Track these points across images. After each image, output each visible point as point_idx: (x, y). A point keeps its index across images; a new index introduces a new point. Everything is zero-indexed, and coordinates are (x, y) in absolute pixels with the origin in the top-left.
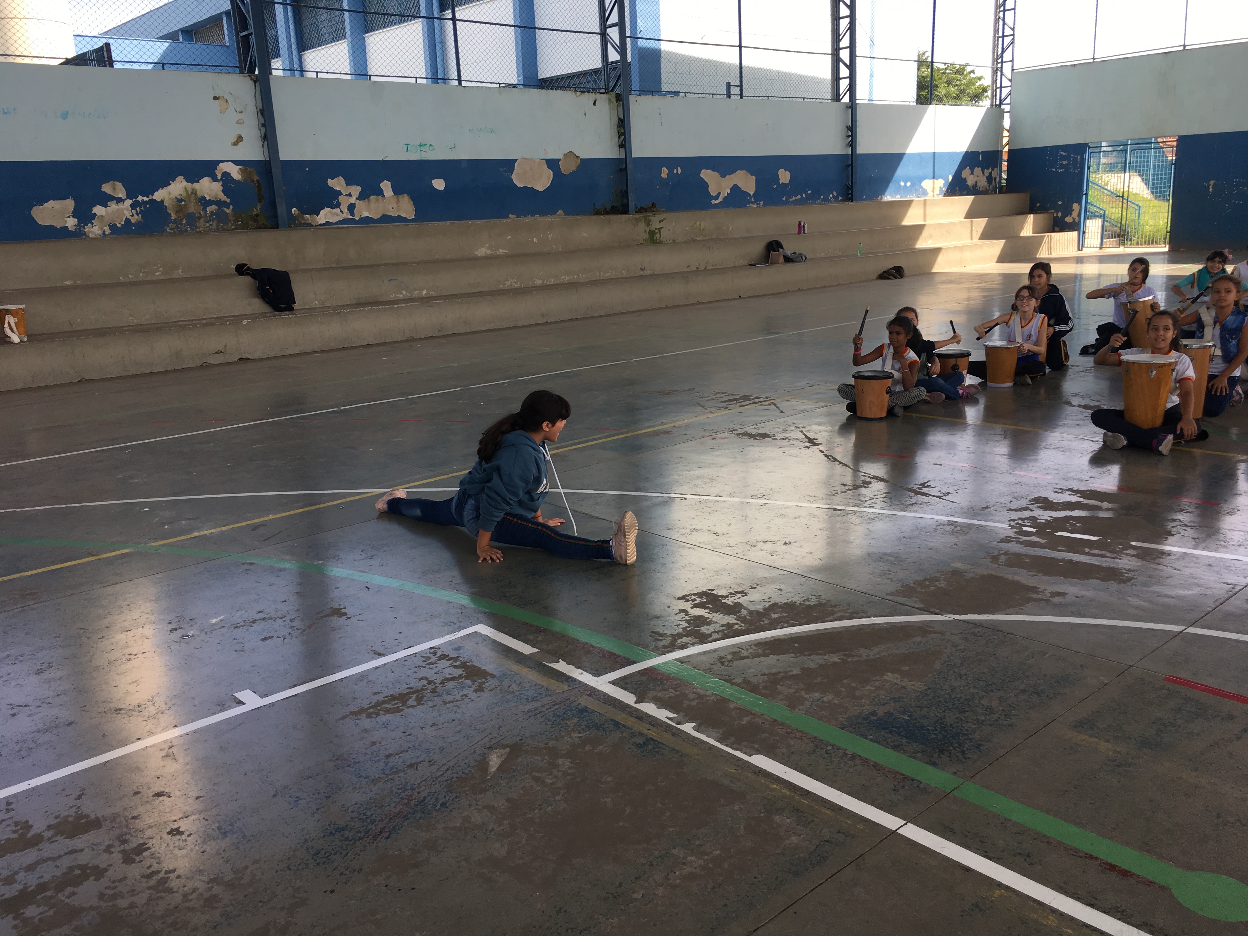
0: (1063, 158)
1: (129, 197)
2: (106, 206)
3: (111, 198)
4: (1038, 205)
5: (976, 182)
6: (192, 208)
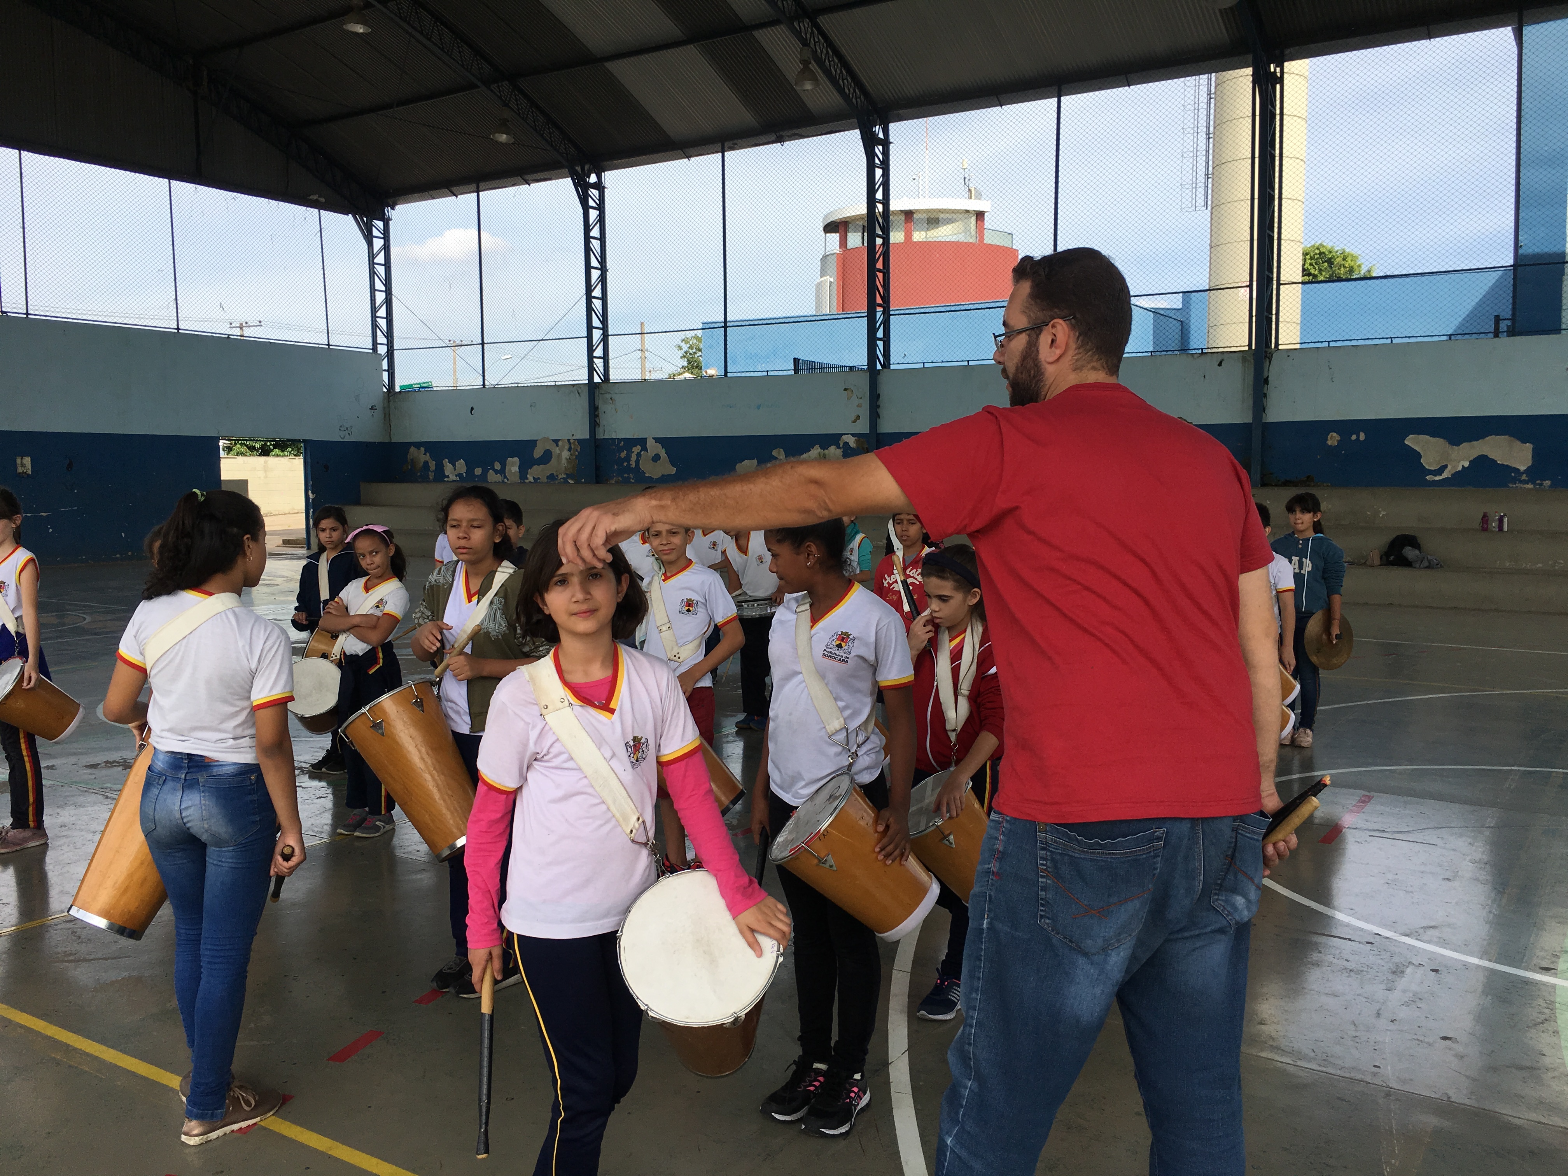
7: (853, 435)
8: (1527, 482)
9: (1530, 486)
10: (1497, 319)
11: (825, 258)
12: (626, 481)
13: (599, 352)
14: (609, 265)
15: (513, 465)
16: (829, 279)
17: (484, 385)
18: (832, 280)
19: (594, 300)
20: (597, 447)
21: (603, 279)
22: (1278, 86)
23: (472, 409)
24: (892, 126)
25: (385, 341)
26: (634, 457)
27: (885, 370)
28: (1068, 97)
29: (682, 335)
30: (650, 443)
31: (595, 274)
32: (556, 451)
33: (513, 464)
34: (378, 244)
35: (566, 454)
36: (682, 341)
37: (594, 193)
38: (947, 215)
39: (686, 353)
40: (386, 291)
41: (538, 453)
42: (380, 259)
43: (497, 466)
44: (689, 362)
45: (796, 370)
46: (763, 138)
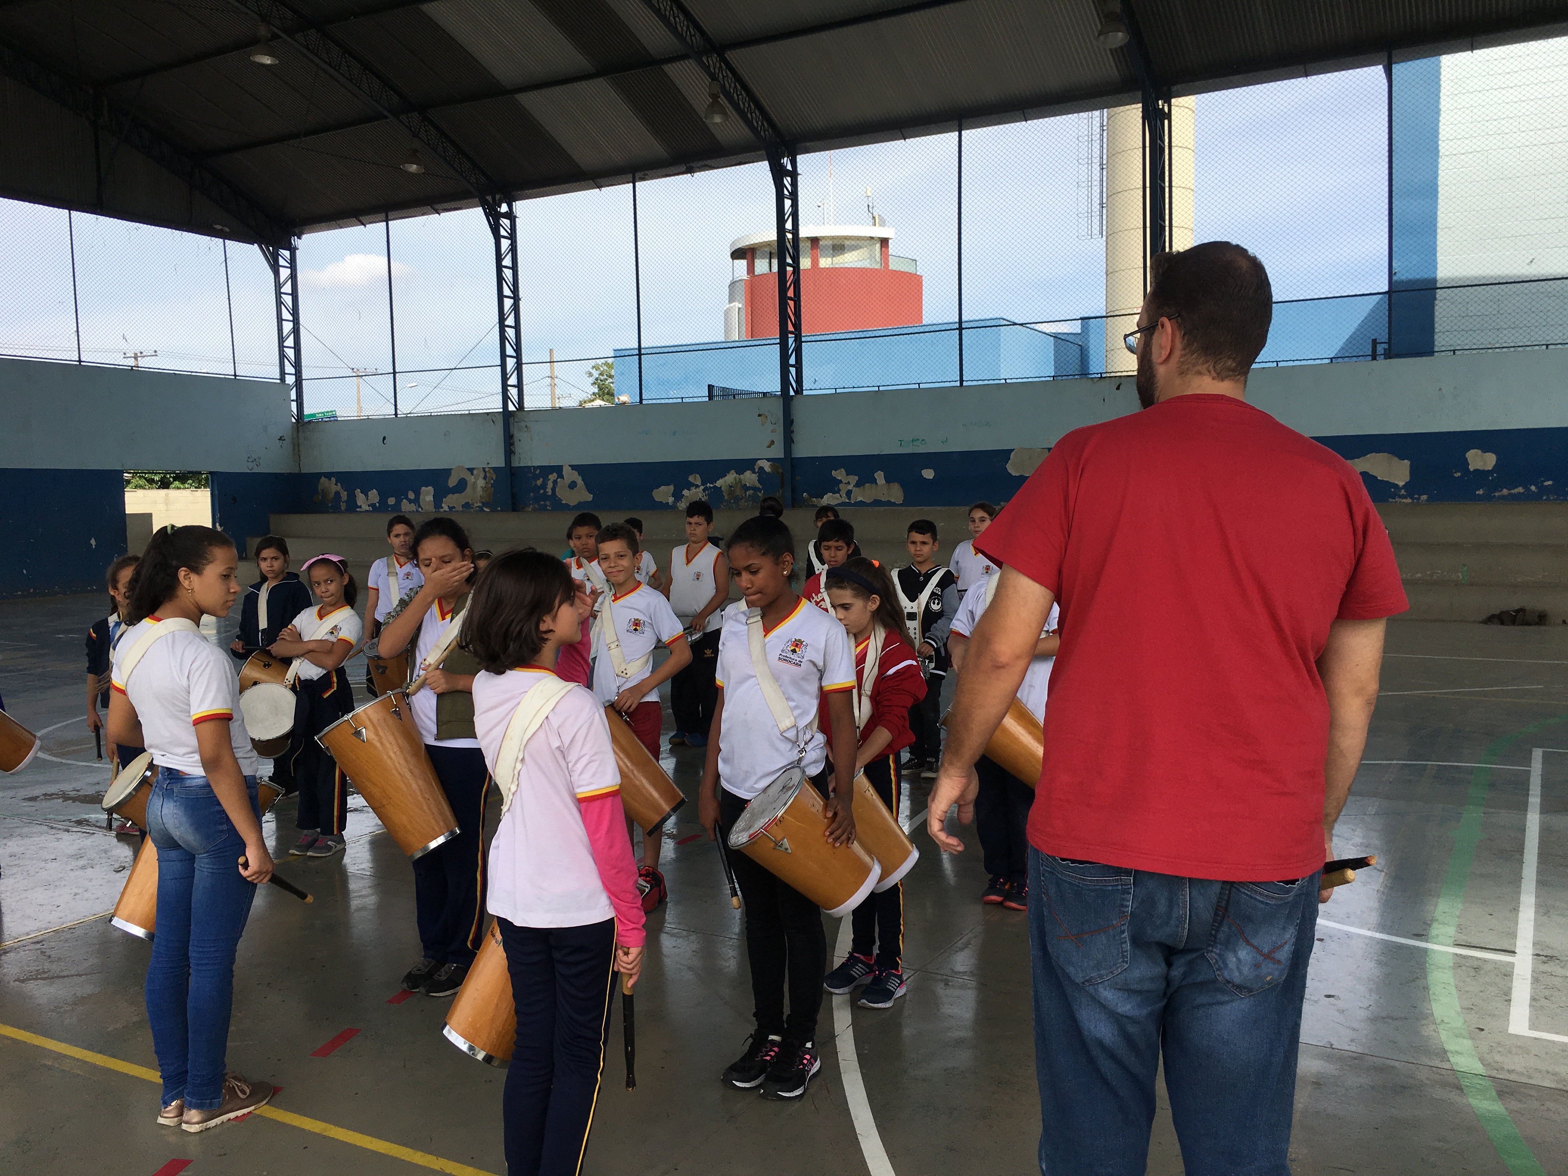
1: (702, 484)
2: (689, 490)
3: (693, 485)
6: (738, 492)
7: (768, 460)
8: (1405, 497)
9: (1409, 500)
10: (1375, 342)
11: (733, 285)
12: (543, 509)
13: (513, 380)
14: (521, 294)
15: (428, 495)
16: (737, 305)
17: (396, 414)
18: (740, 306)
19: (507, 329)
20: (512, 475)
21: (516, 308)
22: (1166, 122)
23: (384, 438)
24: (800, 158)
25: (293, 371)
26: (550, 485)
27: (798, 396)
28: (968, 131)
29: (593, 363)
30: (567, 471)
31: (508, 303)
32: (471, 479)
33: (428, 493)
34: (285, 273)
35: (481, 483)
36: (593, 367)
37: (506, 222)
38: (853, 242)
39: (597, 379)
40: (293, 321)
41: (452, 482)
42: (287, 288)
43: (411, 495)
44: (600, 389)
45: (711, 396)
46: (672, 169)
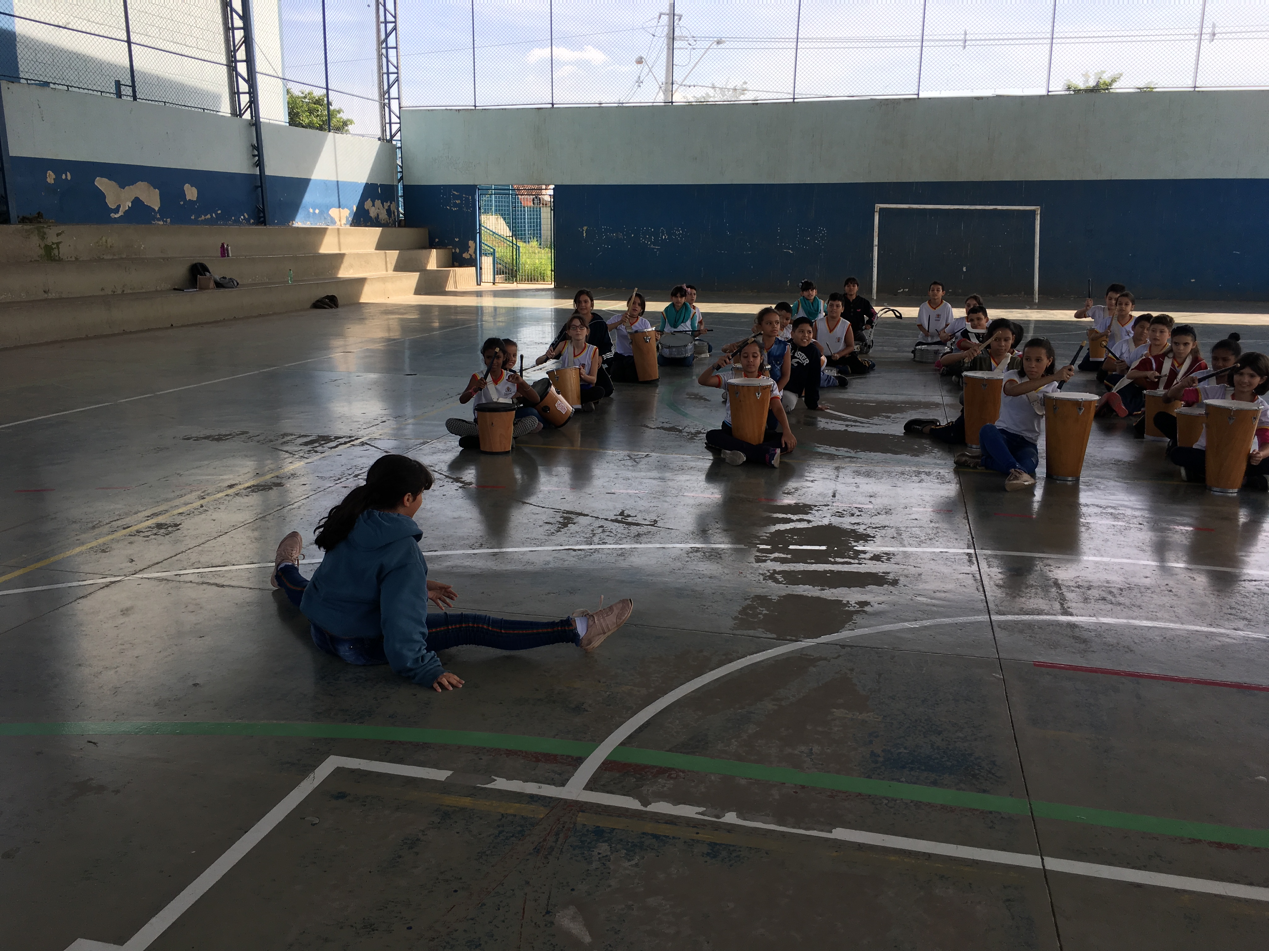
0: (456, 197)
4: (437, 240)
5: (378, 214)
8: (159, 220)
9: (161, 223)
